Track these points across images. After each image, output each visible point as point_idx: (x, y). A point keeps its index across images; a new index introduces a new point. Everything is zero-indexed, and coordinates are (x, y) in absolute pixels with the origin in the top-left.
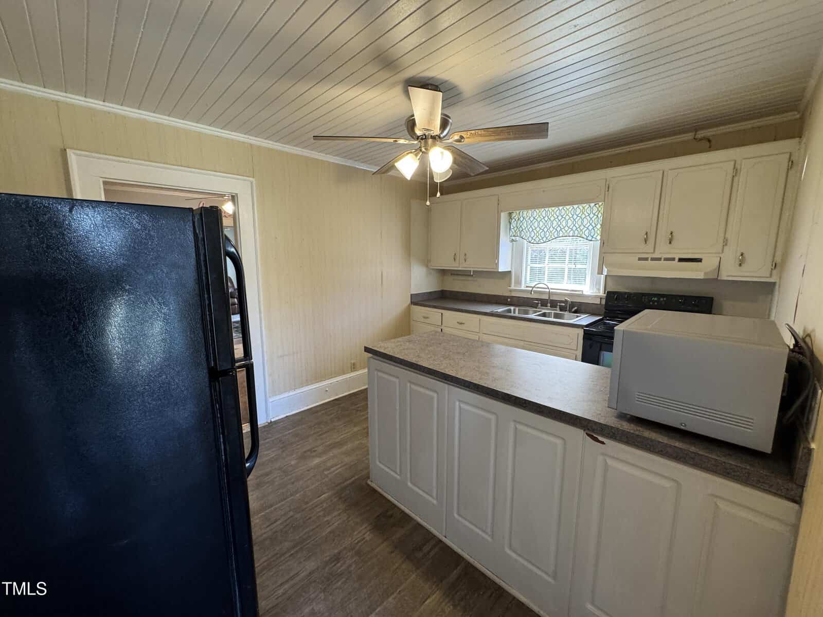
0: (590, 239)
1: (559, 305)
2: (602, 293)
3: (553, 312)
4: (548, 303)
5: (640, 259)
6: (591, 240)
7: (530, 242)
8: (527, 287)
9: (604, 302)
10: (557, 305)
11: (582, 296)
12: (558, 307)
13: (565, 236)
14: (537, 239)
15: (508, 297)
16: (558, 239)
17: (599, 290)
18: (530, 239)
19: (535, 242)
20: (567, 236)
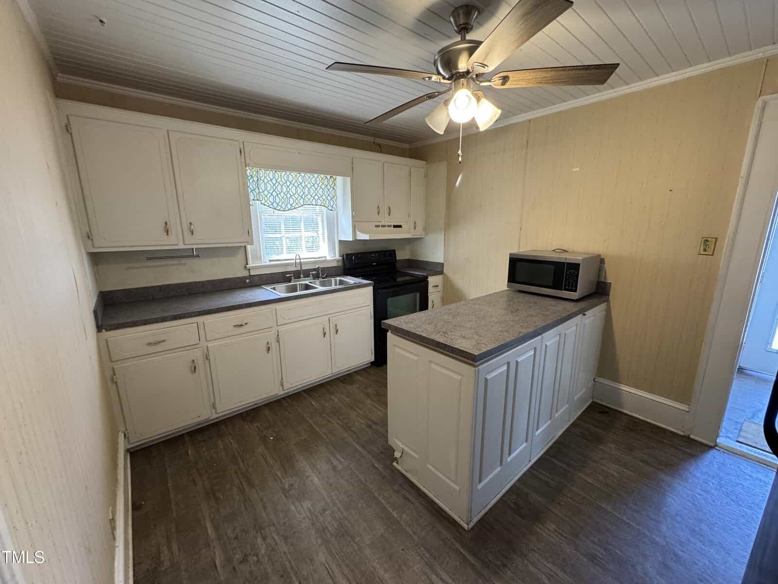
0: (330, 209)
1: (312, 274)
2: (338, 257)
3: (298, 283)
4: (301, 274)
5: (376, 226)
6: (332, 210)
7: (275, 209)
8: (270, 261)
9: (340, 264)
10: (310, 274)
11: (326, 261)
12: (311, 275)
13: (308, 205)
14: (283, 206)
15: (245, 278)
16: (304, 206)
17: (335, 254)
18: (275, 205)
19: (282, 209)
20: (310, 205)
